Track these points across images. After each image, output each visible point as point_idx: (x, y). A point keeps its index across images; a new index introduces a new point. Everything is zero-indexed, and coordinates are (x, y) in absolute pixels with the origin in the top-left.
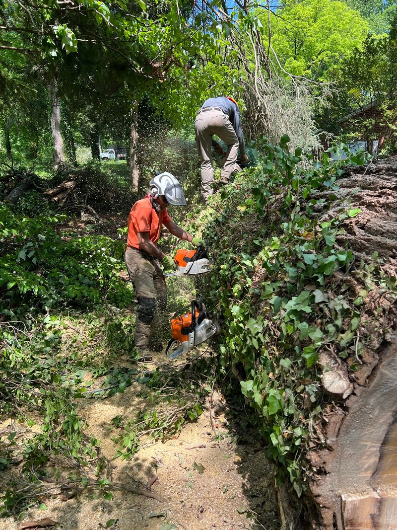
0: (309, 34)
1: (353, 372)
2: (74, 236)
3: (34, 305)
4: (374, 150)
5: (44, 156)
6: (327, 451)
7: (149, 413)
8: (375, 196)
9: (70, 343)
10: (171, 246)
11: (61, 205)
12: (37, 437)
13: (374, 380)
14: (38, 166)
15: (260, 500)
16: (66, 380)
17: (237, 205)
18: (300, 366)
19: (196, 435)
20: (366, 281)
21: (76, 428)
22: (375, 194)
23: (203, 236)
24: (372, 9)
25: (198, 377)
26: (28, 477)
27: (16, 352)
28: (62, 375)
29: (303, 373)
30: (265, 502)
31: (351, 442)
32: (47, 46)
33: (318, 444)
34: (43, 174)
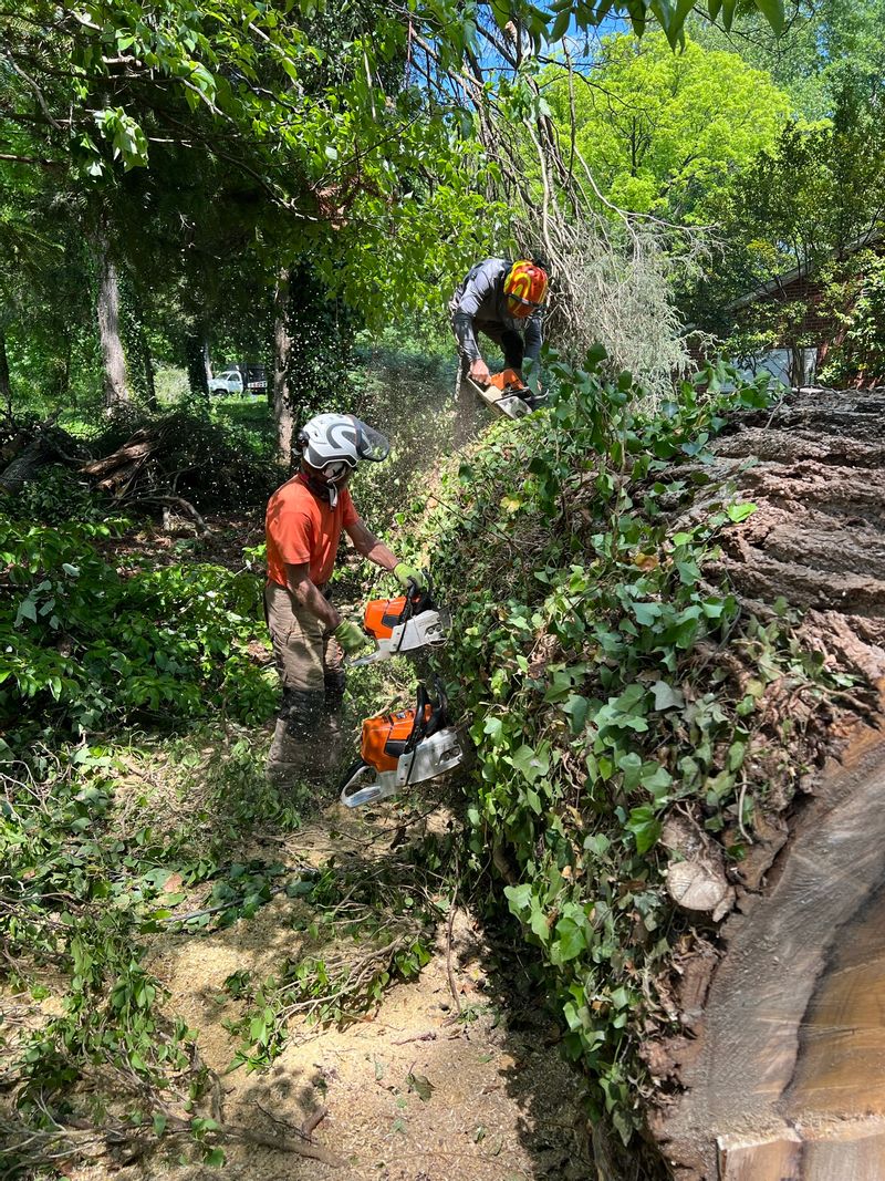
0: (662, 122)
1: (734, 863)
2: (147, 566)
3: (53, 723)
4: (807, 369)
5: (81, 388)
6: (683, 1038)
7: (310, 963)
8: (787, 476)
9: (133, 808)
10: (362, 585)
11: (119, 496)
12: (53, 1024)
13: (779, 879)
14: (70, 410)
15: (558, 1155)
16: (123, 893)
17: (502, 495)
18: (627, 849)
19: (415, 1011)
20: (761, 662)
21: (141, 1003)
22: (788, 471)
23: (431, 563)
24: (797, 67)
25: (422, 880)
26: (31, 1117)
27: (7, 831)
28: (114, 882)
29: (630, 867)
30: (568, 1160)
31: (735, 1017)
32: (80, 155)
33: (663, 1024)
34: (81, 427)
